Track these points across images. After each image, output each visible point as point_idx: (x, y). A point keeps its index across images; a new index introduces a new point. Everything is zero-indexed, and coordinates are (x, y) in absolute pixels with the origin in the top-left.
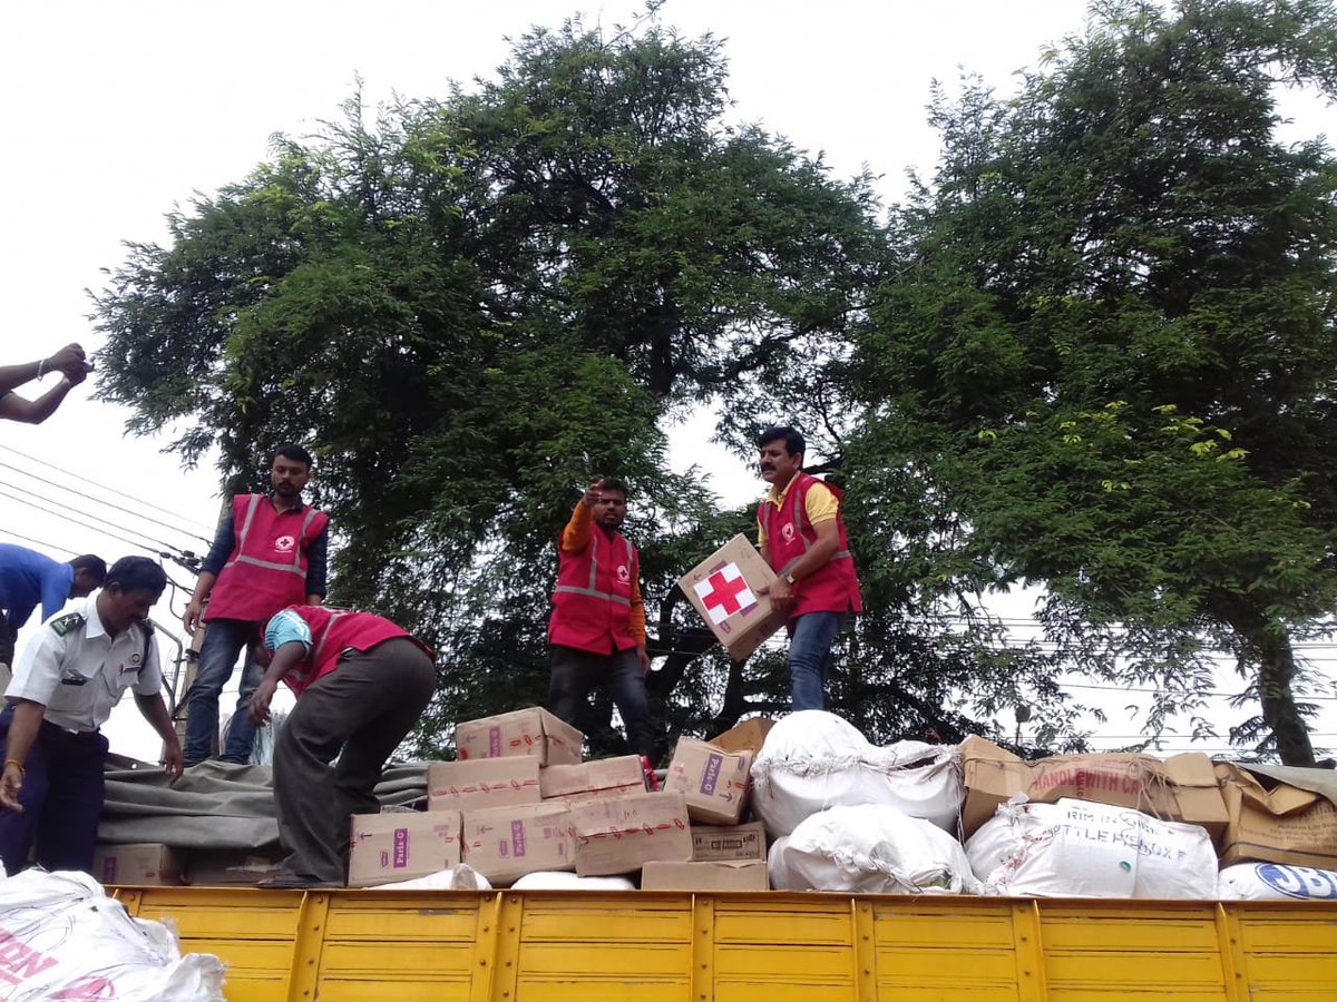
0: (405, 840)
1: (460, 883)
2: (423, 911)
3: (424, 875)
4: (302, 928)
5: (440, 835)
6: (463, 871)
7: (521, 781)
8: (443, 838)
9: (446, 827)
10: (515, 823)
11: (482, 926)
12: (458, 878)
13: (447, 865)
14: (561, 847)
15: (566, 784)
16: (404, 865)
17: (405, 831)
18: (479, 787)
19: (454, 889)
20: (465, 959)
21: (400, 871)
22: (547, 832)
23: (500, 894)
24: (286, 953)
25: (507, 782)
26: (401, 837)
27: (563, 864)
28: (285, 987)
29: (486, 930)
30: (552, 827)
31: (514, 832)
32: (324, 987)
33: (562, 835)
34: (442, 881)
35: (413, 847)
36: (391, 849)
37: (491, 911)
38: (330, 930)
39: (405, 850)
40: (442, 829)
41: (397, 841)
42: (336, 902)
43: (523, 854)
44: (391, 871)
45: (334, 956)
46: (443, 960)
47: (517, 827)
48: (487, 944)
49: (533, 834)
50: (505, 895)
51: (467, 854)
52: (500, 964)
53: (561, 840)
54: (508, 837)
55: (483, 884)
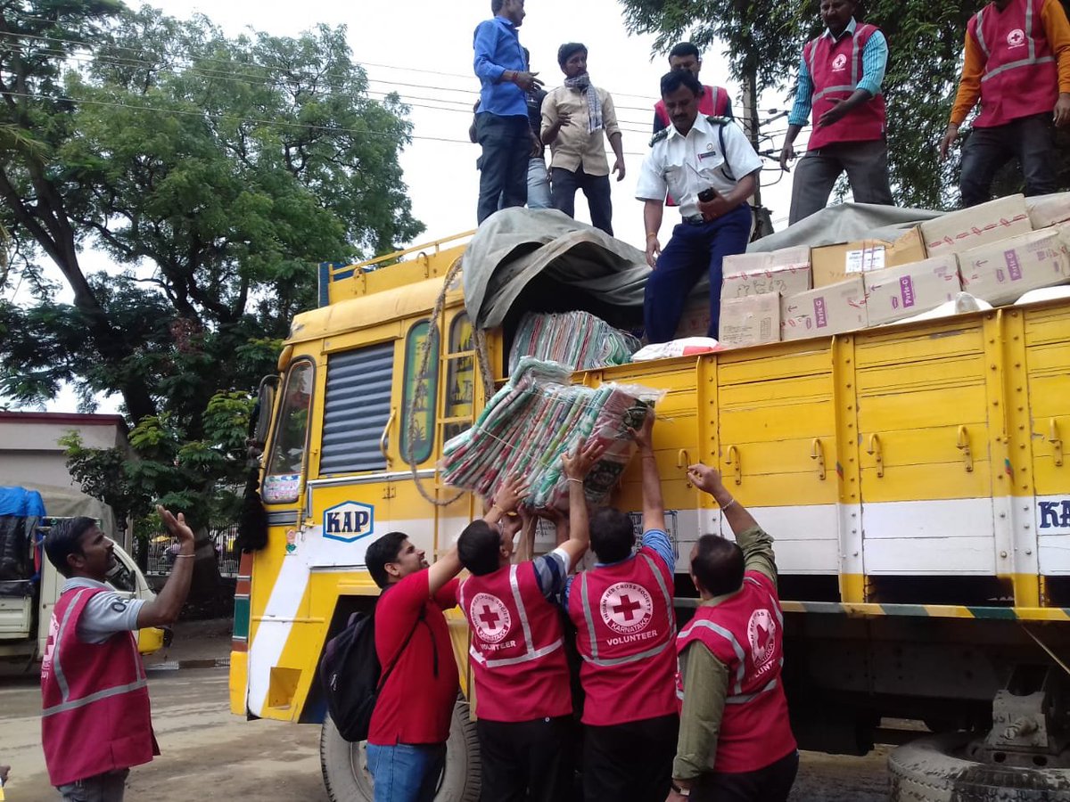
0: (909, 285)
1: (963, 309)
2: (933, 336)
3: (930, 309)
4: (836, 362)
5: (940, 275)
6: (963, 298)
7: (1009, 219)
8: (943, 278)
9: (945, 268)
10: (1006, 253)
11: (987, 340)
12: (960, 305)
13: (949, 298)
14: (1056, 265)
15: (1057, 214)
16: (912, 304)
17: (908, 278)
18: (970, 231)
19: (958, 314)
20: (977, 367)
21: (910, 309)
22: (1041, 256)
23: (1000, 311)
24: (828, 383)
25: (997, 221)
26: (906, 283)
27: (1062, 279)
28: (831, 407)
29: (992, 342)
30: (1045, 250)
31: (1008, 261)
32: (863, 403)
33: (1055, 255)
34: (948, 309)
35: (916, 288)
36: (898, 293)
37: (993, 328)
38: (858, 361)
39: (911, 292)
40: (941, 272)
41: (903, 287)
42: (859, 340)
43: (1019, 277)
44: (901, 310)
45: (866, 380)
46: (956, 370)
47: (1011, 256)
48: (994, 355)
49: (1025, 259)
50: (1005, 311)
51: (967, 286)
52: (1008, 367)
53: (1056, 259)
54: (1003, 265)
55: (984, 306)
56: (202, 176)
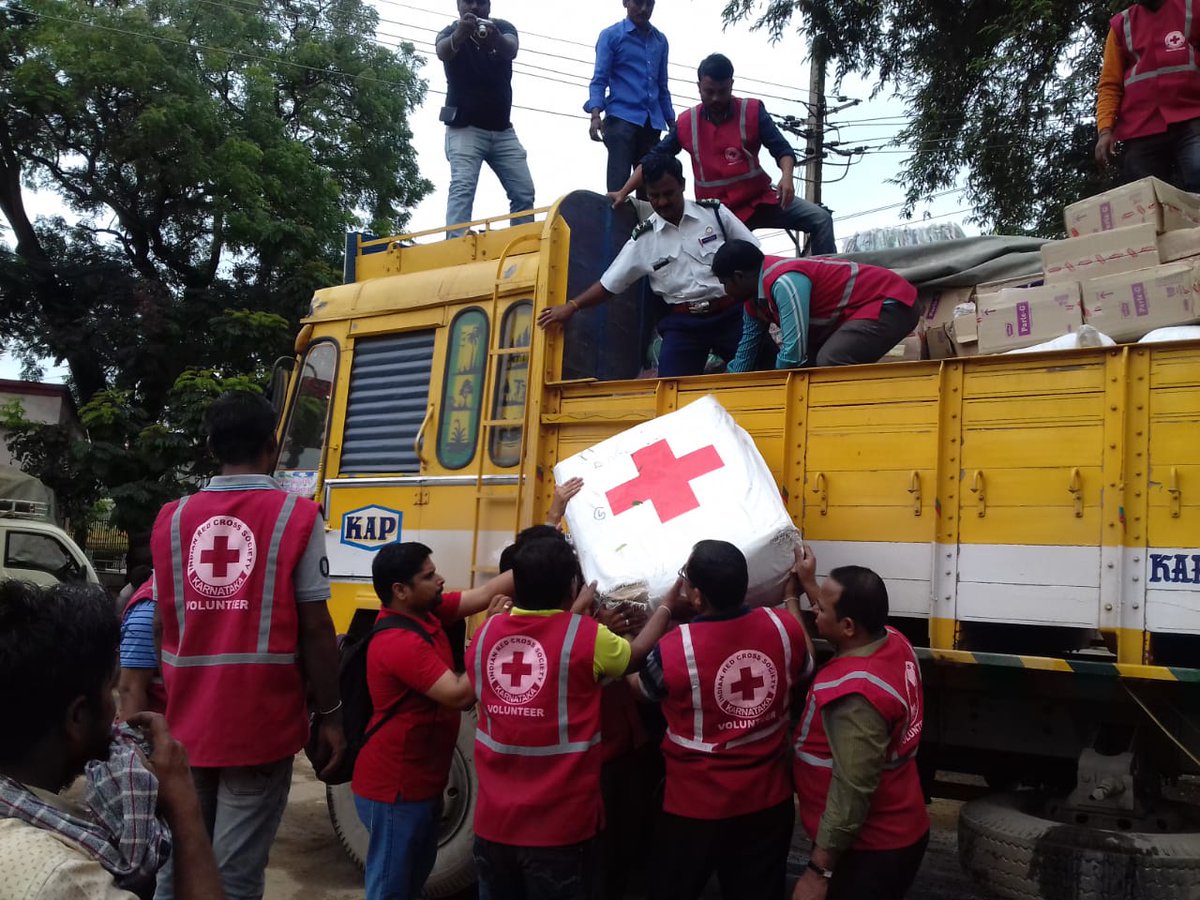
0: (1026, 311)
1: (1085, 343)
2: (1051, 369)
3: (1048, 340)
4: (943, 389)
5: (1061, 304)
6: (1087, 332)
7: (1137, 248)
8: (1064, 306)
9: (1067, 296)
10: (1134, 286)
11: (1110, 377)
12: (1082, 338)
13: (1070, 330)
14: (1186, 303)
15: (1186, 248)
16: (1028, 333)
17: (1026, 304)
18: (1094, 259)
19: (1079, 347)
20: (1096, 406)
21: (1025, 338)
22: (1170, 291)
23: (1126, 349)
24: (932, 413)
25: (1123, 251)
26: (1023, 310)
27: (1190, 318)
28: (934, 439)
29: (1115, 381)
30: (1175, 286)
31: (1135, 295)
32: (969, 437)
33: (1186, 292)
34: (1067, 342)
35: (1035, 317)
36: (1014, 320)
37: (1118, 365)
38: (966, 392)
39: (1028, 320)
40: (1062, 300)
41: (1019, 313)
42: (969, 368)
43: (1146, 313)
44: (1017, 338)
45: (974, 411)
46: (1074, 408)
47: (1138, 289)
48: (1116, 395)
49: (1154, 294)
50: (1132, 349)
51: (1088, 318)
52: (1131, 408)
53: (1187, 297)
54: (1129, 298)
55: (1107, 342)
56: (183, 116)
